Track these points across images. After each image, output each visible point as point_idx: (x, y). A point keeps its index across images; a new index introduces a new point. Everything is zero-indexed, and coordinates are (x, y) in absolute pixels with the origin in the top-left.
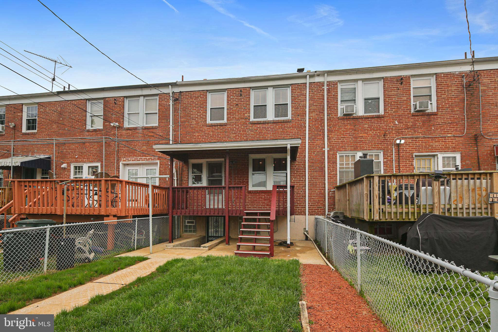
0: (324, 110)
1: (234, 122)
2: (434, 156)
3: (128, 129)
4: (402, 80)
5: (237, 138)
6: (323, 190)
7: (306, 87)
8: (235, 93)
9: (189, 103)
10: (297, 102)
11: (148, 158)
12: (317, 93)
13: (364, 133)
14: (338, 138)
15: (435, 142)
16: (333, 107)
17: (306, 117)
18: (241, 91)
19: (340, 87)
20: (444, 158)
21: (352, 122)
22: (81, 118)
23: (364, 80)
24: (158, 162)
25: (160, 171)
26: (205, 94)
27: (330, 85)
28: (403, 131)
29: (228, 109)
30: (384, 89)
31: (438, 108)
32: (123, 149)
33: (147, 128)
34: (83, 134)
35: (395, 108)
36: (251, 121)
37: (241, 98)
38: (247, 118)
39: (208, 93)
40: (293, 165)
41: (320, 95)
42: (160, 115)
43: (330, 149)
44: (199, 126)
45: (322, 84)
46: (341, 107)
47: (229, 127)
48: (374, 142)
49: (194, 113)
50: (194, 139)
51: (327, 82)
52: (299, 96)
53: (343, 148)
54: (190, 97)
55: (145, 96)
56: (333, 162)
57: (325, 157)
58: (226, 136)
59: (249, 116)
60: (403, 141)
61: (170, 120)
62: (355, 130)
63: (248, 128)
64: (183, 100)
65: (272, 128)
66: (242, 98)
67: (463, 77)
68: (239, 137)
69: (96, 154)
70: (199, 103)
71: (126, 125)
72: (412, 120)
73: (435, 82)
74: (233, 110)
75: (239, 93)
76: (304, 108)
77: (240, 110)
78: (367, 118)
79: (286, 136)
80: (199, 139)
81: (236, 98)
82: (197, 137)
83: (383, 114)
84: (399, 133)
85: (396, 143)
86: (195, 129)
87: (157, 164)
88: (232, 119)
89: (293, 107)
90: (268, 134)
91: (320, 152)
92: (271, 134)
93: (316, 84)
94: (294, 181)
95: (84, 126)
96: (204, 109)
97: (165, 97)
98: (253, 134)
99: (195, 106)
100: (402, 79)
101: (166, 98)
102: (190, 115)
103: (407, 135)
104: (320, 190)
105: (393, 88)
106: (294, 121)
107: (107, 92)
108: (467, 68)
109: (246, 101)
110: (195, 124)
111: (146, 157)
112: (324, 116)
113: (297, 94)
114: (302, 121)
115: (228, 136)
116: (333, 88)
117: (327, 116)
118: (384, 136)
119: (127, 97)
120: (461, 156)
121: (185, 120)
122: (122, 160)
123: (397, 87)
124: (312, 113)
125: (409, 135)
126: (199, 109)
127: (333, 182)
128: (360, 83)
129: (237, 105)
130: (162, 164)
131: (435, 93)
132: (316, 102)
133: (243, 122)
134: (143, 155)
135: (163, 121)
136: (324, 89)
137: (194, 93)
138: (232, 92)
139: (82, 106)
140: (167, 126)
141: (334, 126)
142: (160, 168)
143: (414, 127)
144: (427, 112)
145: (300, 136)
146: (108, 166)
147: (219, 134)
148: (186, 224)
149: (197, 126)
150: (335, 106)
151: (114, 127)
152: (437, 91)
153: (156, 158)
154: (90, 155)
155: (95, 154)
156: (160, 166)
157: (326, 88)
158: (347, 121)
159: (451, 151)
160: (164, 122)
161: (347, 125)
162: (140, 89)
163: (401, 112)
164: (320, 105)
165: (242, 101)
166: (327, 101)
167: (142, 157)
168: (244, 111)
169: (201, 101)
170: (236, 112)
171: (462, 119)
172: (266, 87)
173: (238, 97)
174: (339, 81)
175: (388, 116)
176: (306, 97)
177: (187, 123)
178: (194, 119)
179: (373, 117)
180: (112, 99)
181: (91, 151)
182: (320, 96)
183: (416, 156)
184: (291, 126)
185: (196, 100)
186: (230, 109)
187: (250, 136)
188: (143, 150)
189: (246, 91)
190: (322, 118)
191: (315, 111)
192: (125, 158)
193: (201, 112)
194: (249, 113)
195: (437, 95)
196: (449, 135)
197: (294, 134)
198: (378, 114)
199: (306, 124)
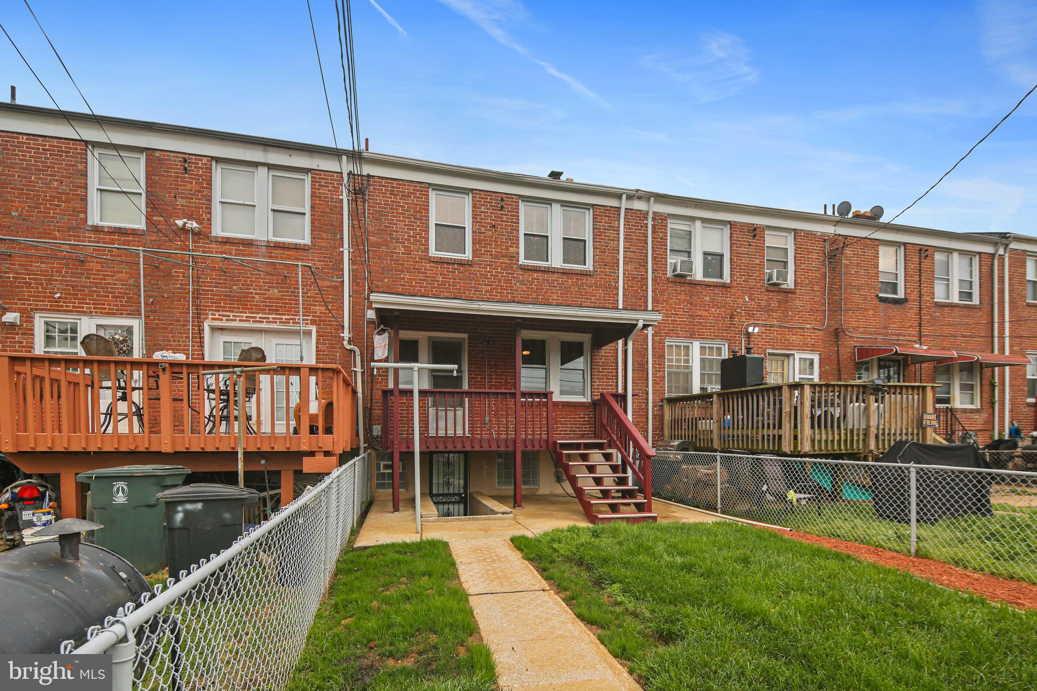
0: (647, 263)
1: (487, 261)
2: (788, 356)
3: (227, 241)
4: (755, 232)
5: (495, 295)
6: (644, 403)
7: (619, 215)
8: (489, 202)
9: (389, 205)
10: (603, 239)
11: (284, 317)
12: (635, 229)
13: (704, 310)
14: (667, 314)
15: (793, 335)
16: (661, 260)
17: (618, 270)
18: (502, 200)
19: (671, 225)
20: (800, 359)
21: (687, 288)
22: (70, 190)
23: (704, 220)
24: (314, 329)
25: (317, 351)
26: (425, 191)
27: (655, 219)
28: (754, 314)
29: (476, 232)
30: (731, 240)
31: (796, 283)
32: (212, 291)
33: (281, 245)
34: (79, 236)
35: (744, 275)
36: (520, 263)
37: (501, 214)
38: (514, 257)
39: (430, 189)
40: (596, 356)
41: (640, 233)
42: (317, 220)
43: (656, 332)
44: (412, 258)
45: (644, 215)
46: (671, 260)
47: (479, 271)
48: (718, 327)
49: (400, 228)
50: (401, 285)
51: (653, 212)
52: (607, 230)
53: (673, 333)
54: (391, 191)
55: (270, 167)
56: (659, 356)
57: (647, 345)
58: (471, 287)
59: (518, 253)
60: (757, 330)
61: (342, 234)
62: (692, 304)
63: (516, 277)
64: (373, 196)
65: (560, 284)
66: (504, 215)
67: (825, 241)
68: (498, 292)
69: (126, 294)
70: (411, 207)
71: (217, 231)
72: (766, 298)
73: (793, 242)
74: (485, 237)
75: (498, 203)
76: (614, 253)
77: (500, 238)
78: (708, 285)
79: (585, 302)
80: (412, 286)
81: (491, 213)
82: (407, 282)
83: (729, 281)
84: (750, 315)
85: (747, 331)
86: (403, 264)
87: (308, 333)
88: (484, 254)
89: (597, 248)
90: (553, 293)
91: (640, 335)
92: (557, 293)
93: (635, 213)
94: (597, 385)
95: (82, 216)
96: (423, 223)
97: (328, 179)
98: (526, 291)
99: (402, 214)
100: (755, 229)
101: (330, 183)
102: (391, 231)
103: (759, 320)
104: (640, 402)
105: (744, 241)
106: (599, 275)
107: (156, 134)
108: (829, 229)
109: (511, 222)
110: (403, 253)
111: (280, 314)
112: (647, 272)
113: (603, 226)
114: (611, 276)
115: (475, 287)
116: (661, 226)
117: (652, 273)
118: (731, 318)
119: (218, 160)
120: (820, 359)
121: (380, 240)
122: (210, 317)
123: (748, 242)
124: (628, 264)
125: (762, 320)
126: (413, 222)
127: (659, 390)
128: (698, 224)
129: (494, 226)
130: (322, 336)
131: (793, 260)
132: (634, 246)
133: (505, 263)
134: (269, 310)
135: (324, 235)
136: (647, 224)
137: (400, 184)
138: (483, 198)
139: (71, 157)
140: (335, 247)
141: (662, 293)
142: (317, 343)
143: (768, 310)
144: (782, 286)
145: (609, 303)
146: (166, 328)
147: (457, 283)
148: (382, 471)
149: (408, 257)
150: (663, 258)
151: (184, 229)
152: (795, 257)
153: (308, 320)
154: (103, 296)
155: (119, 293)
156: (317, 340)
157: (650, 223)
158: (681, 286)
159: (810, 350)
160: (328, 239)
161: (680, 294)
162: (261, 148)
163: (752, 283)
164: (640, 253)
165: (504, 221)
166: (652, 247)
167: (270, 314)
168: (508, 243)
169: (416, 205)
170: (491, 241)
171: (823, 303)
172: (549, 202)
173: (496, 210)
174: (669, 214)
175: (736, 287)
176: (619, 234)
177: (384, 248)
178: (400, 243)
179: (716, 286)
180: (174, 157)
181: (109, 284)
182: (640, 236)
183: (770, 354)
184: (594, 283)
185: (404, 199)
186: (479, 233)
187: (520, 294)
188: (270, 298)
189: (511, 202)
190: (643, 275)
191: (632, 262)
192: (217, 314)
193: (416, 230)
194: (518, 247)
195: (795, 263)
196: (808, 326)
197: (597, 299)
198: (720, 280)
199: (617, 282)
